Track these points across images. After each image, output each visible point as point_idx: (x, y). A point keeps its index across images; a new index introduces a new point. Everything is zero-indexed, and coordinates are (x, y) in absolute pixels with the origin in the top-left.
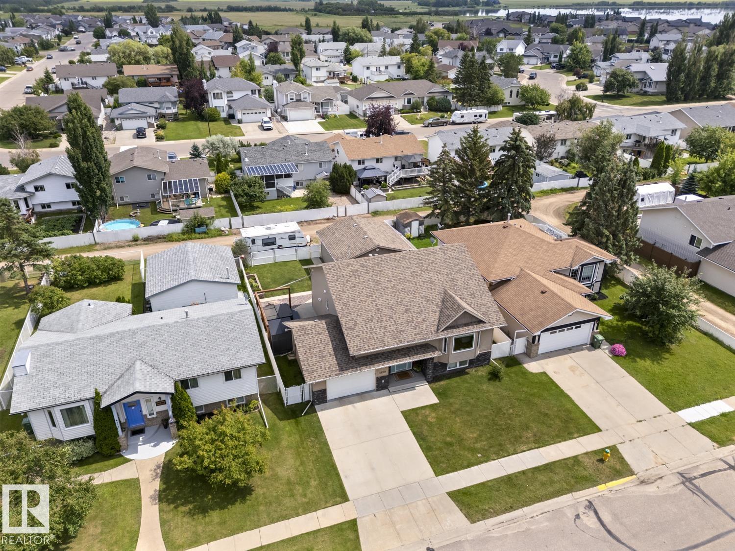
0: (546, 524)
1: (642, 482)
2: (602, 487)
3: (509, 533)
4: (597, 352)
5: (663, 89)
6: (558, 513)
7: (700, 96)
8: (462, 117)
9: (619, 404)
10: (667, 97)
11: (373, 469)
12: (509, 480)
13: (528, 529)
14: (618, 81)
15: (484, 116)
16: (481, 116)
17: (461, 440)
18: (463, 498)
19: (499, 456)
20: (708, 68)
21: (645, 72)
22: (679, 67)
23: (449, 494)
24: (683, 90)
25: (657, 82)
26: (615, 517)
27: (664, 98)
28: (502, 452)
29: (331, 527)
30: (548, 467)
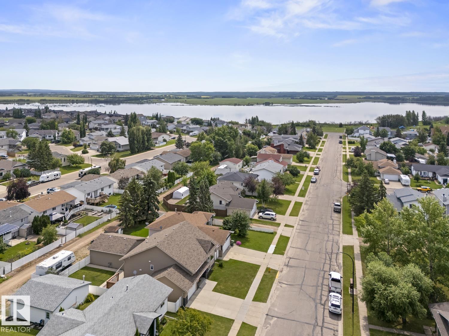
0: (278, 292)
1: (281, 272)
2: (277, 278)
3: (275, 299)
4: (234, 246)
5: (128, 148)
6: (277, 289)
7: (143, 149)
8: (48, 177)
9: (256, 257)
10: (131, 152)
11: (228, 309)
12: (259, 289)
13: (277, 296)
14: (108, 147)
15: (59, 175)
16: (57, 175)
17: (237, 288)
18: (256, 299)
19: (250, 285)
20: (143, 138)
21: (115, 141)
22: (134, 138)
23: (253, 301)
24: (137, 148)
25: (123, 146)
26: (286, 281)
27: (129, 152)
28: (249, 284)
29: (241, 328)
30: (262, 280)
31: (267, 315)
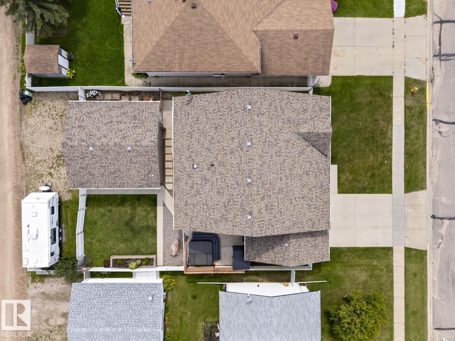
0: (438, 151)
1: (432, 82)
2: (428, 106)
3: (437, 173)
6: (434, 140)
12: (408, 154)
13: (438, 163)
23: (405, 191)
28: (387, 148)
31: (433, 217)
